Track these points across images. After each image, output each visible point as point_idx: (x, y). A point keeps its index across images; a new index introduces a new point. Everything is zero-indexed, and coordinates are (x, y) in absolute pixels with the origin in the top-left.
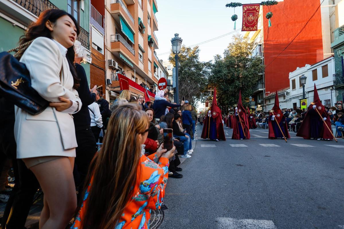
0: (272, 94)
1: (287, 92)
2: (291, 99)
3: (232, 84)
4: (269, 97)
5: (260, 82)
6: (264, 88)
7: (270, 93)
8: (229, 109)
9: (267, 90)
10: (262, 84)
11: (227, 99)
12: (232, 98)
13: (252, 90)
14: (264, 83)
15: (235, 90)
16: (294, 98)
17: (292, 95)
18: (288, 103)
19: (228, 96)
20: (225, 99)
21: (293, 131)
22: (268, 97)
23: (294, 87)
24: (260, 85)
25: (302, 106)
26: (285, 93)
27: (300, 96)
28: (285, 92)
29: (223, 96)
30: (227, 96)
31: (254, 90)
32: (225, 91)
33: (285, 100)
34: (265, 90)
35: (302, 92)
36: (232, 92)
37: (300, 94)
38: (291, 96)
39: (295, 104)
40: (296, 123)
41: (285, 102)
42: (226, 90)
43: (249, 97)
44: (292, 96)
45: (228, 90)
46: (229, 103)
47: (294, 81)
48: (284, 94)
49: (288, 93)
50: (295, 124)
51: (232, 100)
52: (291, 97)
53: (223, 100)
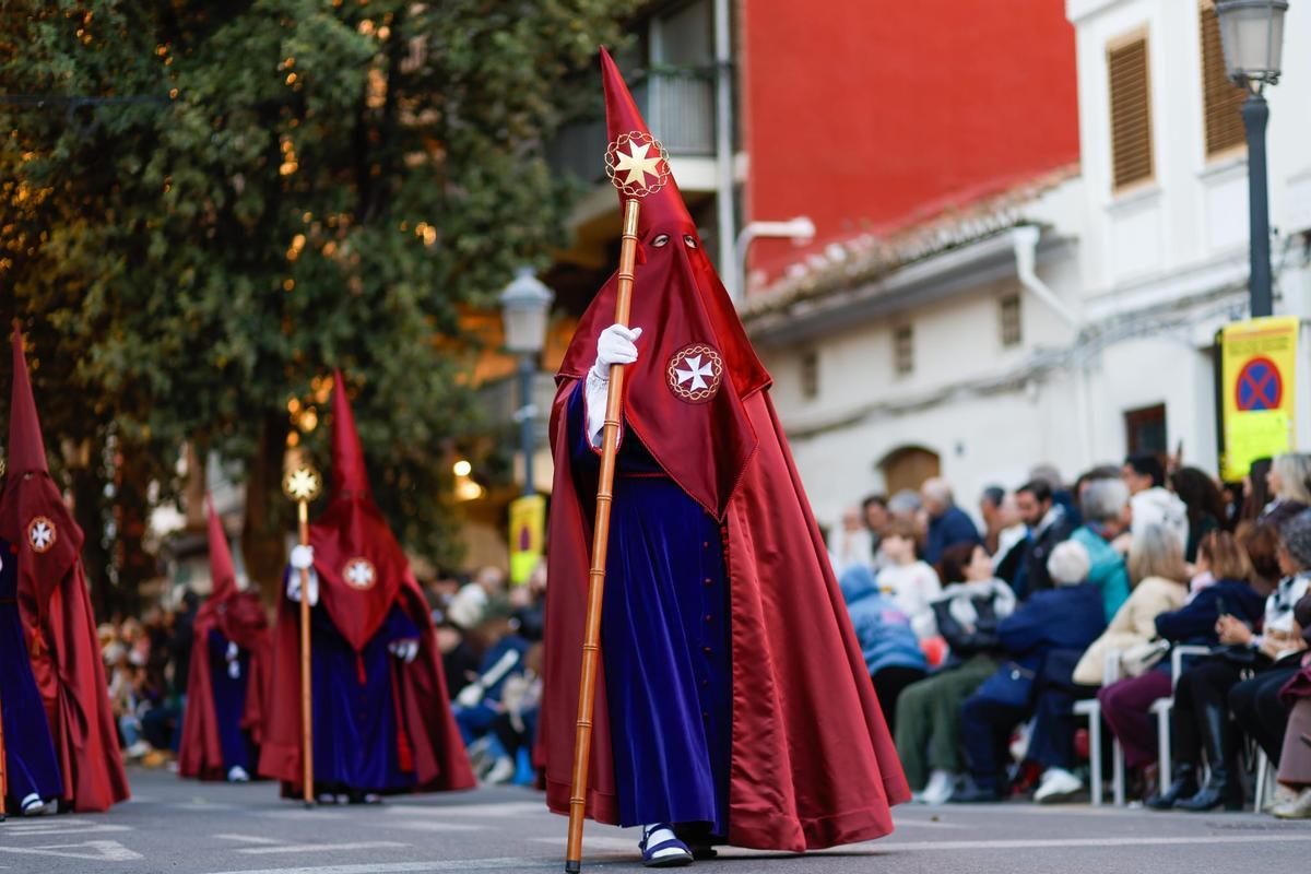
0: (851, 258)
1: (1044, 229)
2: (1090, 337)
3: (222, 35)
4: (801, 296)
5: (676, 52)
6: (736, 148)
7: (818, 243)
8: (165, 520)
9: (767, 196)
10: (707, 78)
11: (127, 309)
12: (216, 280)
13: (556, 172)
14: (732, 68)
15: (274, 155)
16: (1135, 324)
17: (1108, 282)
18: (1054, 397)
19: (158, 247)
20: (97, 292)
21: (1130, 795)
22: (785, 308)
23: (1133, 161)
24: (667, 104)
25: (1237, 421)
26: (1025, 240)
27: (1212, 295)
28: (1022, 223)
29: (56, 243)
30: (133, 249)
31: (573, 179)
32: (100, 155)
33: (1012, 362)
34: (737, 191)
35: (1241, 233)
36: (218, 172)
37: (1214, 265)
38: (1103, 296)
39: (1146, 425)
40: (1167, 657)
41: (1017, 384)
42: (123, 124)
43: (510, 277)
44: (1118, 292)
45: (147, 139)
46: (161, 381)
47: (1129, 64)
48: (1009, 257)
49: (1052, 247)
50: (1154, 681)
51: (214, 331)
52: (1100, 312)
53: (58, 319)
